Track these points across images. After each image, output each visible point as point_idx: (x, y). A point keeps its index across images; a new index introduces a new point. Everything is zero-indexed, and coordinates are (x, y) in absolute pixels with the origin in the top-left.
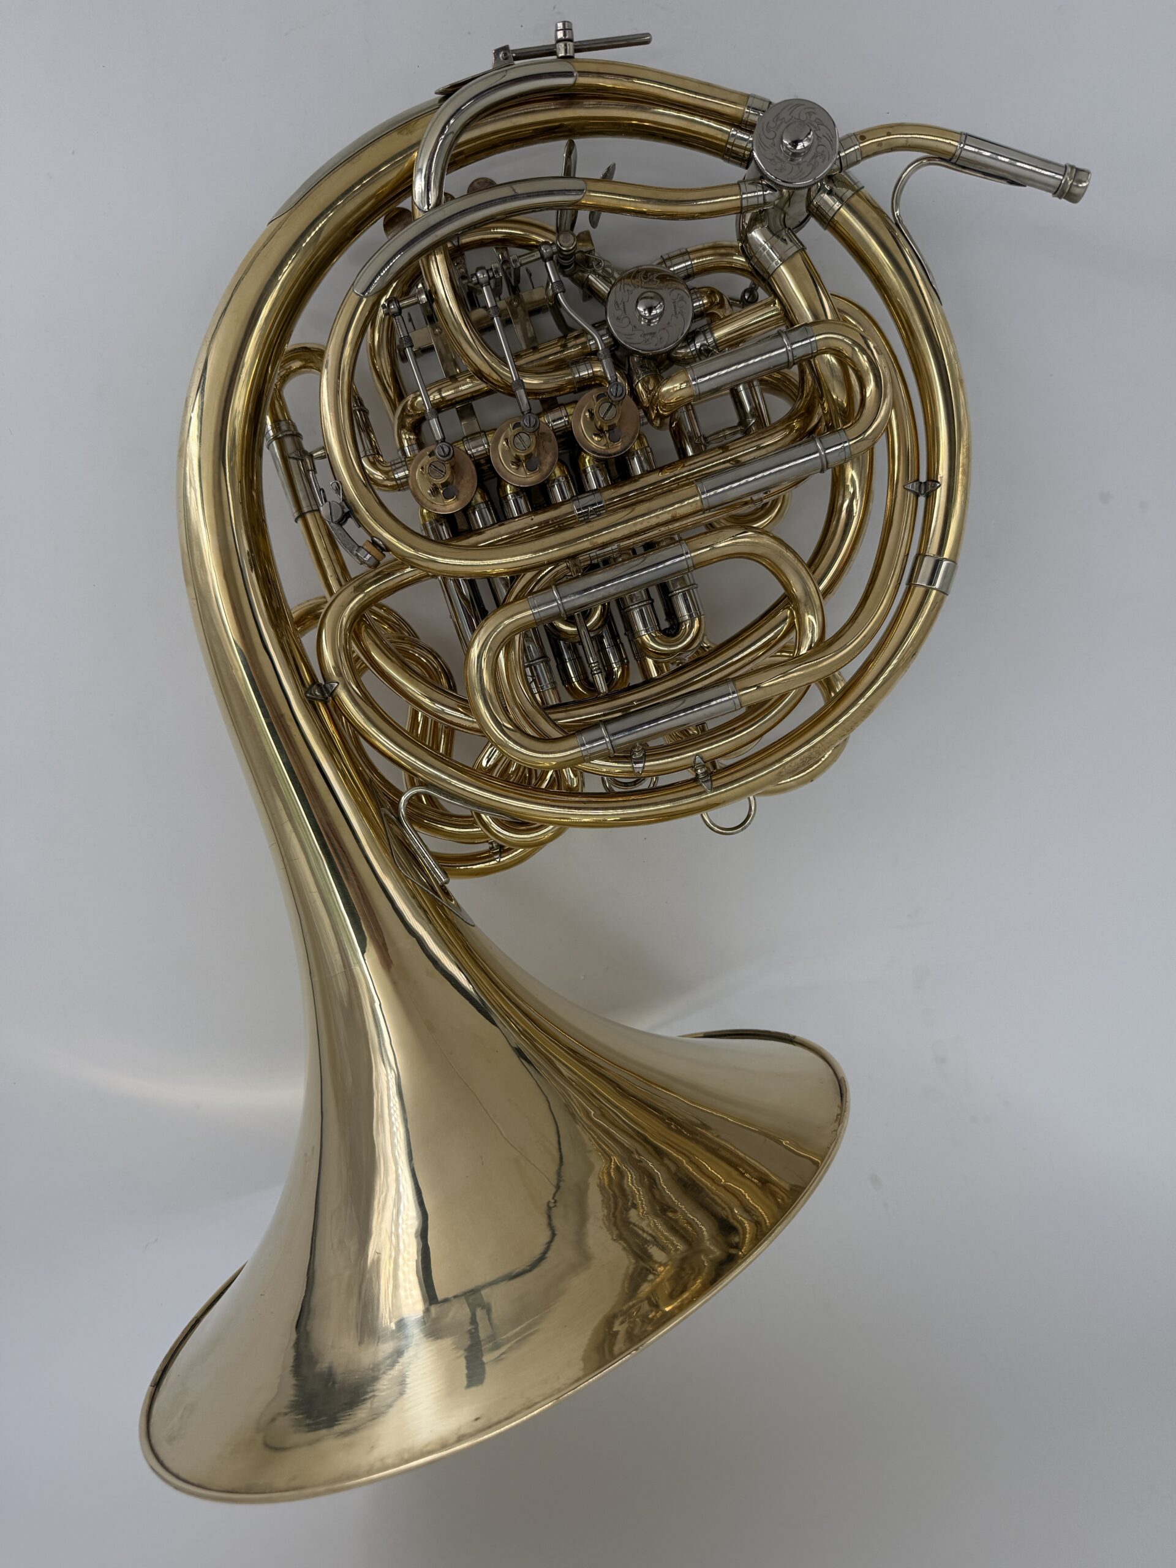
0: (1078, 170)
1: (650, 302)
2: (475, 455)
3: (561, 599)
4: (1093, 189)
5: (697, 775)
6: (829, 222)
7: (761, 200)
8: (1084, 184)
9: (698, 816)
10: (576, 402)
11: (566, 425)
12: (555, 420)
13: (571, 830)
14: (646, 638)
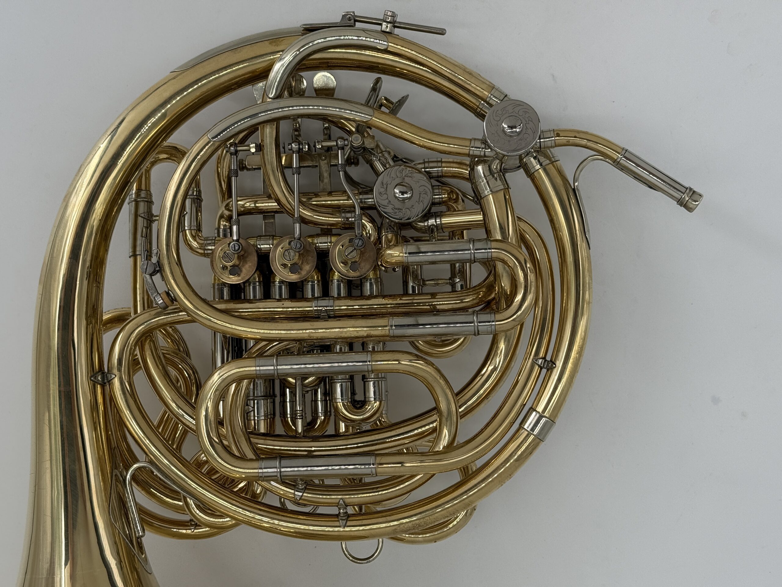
0: (694, 192)
1: (404, 189)
2: (263, 249)
3: (277, 365)
4: (701, 206)
5: (339, 513)
6: (531, 175)
7: (482, 154)
8: (697, 203)
9: (340, 542)
10: (340, 235)
11: (328, 248)
12: (322, 243)
13: (243, 525)
14: (340, 405)
